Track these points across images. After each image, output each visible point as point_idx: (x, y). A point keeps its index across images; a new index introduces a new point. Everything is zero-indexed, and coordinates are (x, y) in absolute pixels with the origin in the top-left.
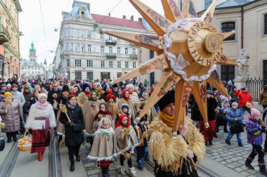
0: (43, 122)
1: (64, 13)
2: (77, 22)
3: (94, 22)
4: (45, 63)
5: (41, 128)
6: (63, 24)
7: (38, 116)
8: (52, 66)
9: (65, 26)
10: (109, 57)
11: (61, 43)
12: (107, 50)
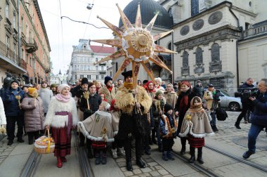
0: (66, 118)
1: (73, 47)
2: (81, 52)
3: (91, 51)
4: (60, 73)
5: (63, 125)
6: (73, 54)
7: (60, 111)
8: (67, 76)
9: (74, 55)
10: (101, 73)
11: (72, 64)
12: (100, 68)
